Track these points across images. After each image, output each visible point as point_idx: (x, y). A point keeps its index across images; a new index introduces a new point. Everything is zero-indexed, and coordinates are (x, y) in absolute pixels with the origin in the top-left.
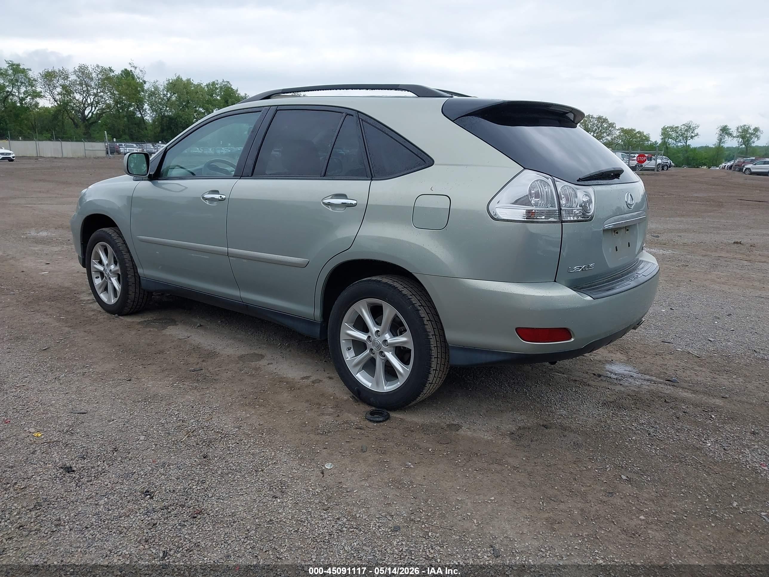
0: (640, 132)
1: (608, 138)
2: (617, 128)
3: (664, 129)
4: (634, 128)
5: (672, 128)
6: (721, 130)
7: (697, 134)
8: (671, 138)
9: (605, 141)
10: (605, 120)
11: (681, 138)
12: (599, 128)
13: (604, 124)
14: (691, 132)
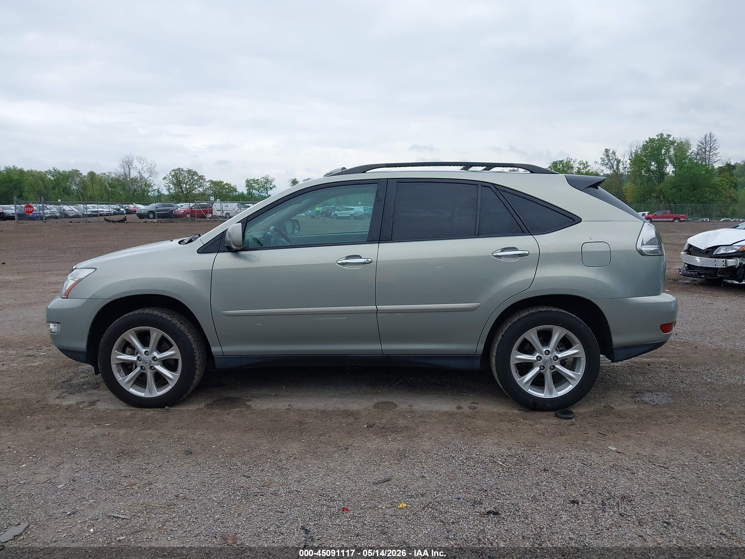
0: (228, 184)
1: (200, 189)
2: (207, 180)
3: (248, 181)
4: (222, 181)
5: (254, 180)
6: (292, 182)
7: (274, 186)
8: (255, 189)
9: (197, 192)
10: (195, 173)
11: (262, 189)
12: (190, 181)
13: (194, 177)
14: (269, 184)
